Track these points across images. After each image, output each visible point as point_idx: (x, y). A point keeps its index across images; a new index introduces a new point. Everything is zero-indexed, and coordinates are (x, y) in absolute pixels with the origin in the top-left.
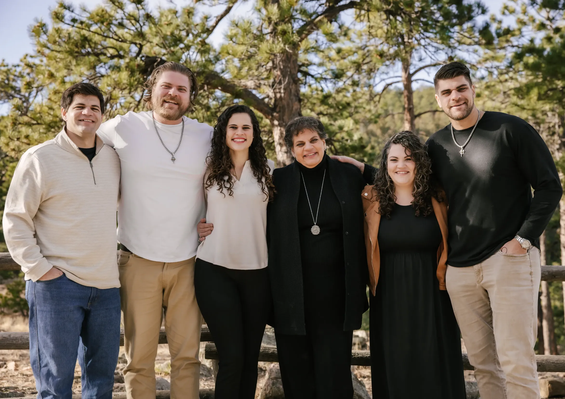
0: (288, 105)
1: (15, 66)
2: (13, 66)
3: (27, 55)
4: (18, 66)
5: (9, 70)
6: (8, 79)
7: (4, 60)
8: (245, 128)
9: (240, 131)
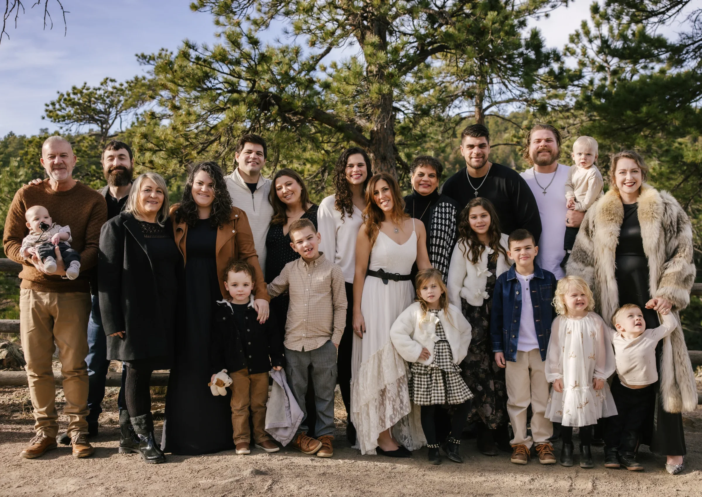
0: (384, 137)
1: (96, 90)
2: (94, 89)
3: (107, 79)
4: (99, 89)
5: (91, 93)
6: (90, 101)
7: (85, 84)
8: (360, 165)
9: (355, 169)
